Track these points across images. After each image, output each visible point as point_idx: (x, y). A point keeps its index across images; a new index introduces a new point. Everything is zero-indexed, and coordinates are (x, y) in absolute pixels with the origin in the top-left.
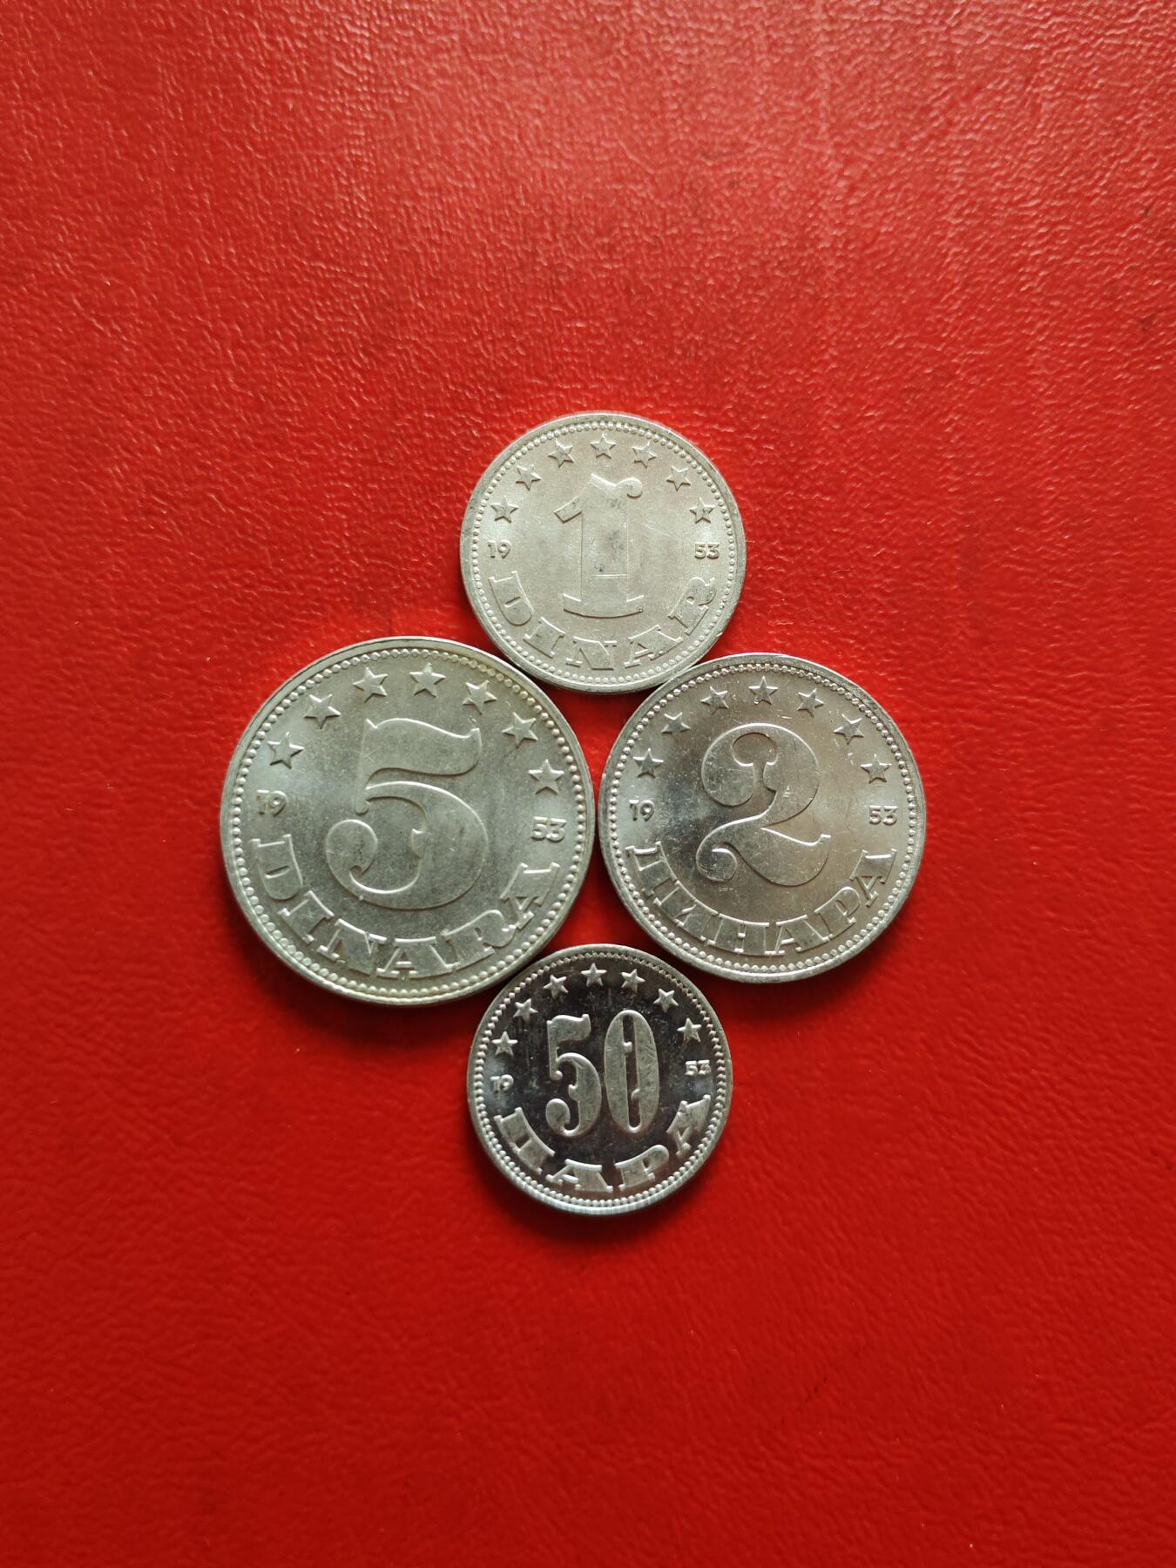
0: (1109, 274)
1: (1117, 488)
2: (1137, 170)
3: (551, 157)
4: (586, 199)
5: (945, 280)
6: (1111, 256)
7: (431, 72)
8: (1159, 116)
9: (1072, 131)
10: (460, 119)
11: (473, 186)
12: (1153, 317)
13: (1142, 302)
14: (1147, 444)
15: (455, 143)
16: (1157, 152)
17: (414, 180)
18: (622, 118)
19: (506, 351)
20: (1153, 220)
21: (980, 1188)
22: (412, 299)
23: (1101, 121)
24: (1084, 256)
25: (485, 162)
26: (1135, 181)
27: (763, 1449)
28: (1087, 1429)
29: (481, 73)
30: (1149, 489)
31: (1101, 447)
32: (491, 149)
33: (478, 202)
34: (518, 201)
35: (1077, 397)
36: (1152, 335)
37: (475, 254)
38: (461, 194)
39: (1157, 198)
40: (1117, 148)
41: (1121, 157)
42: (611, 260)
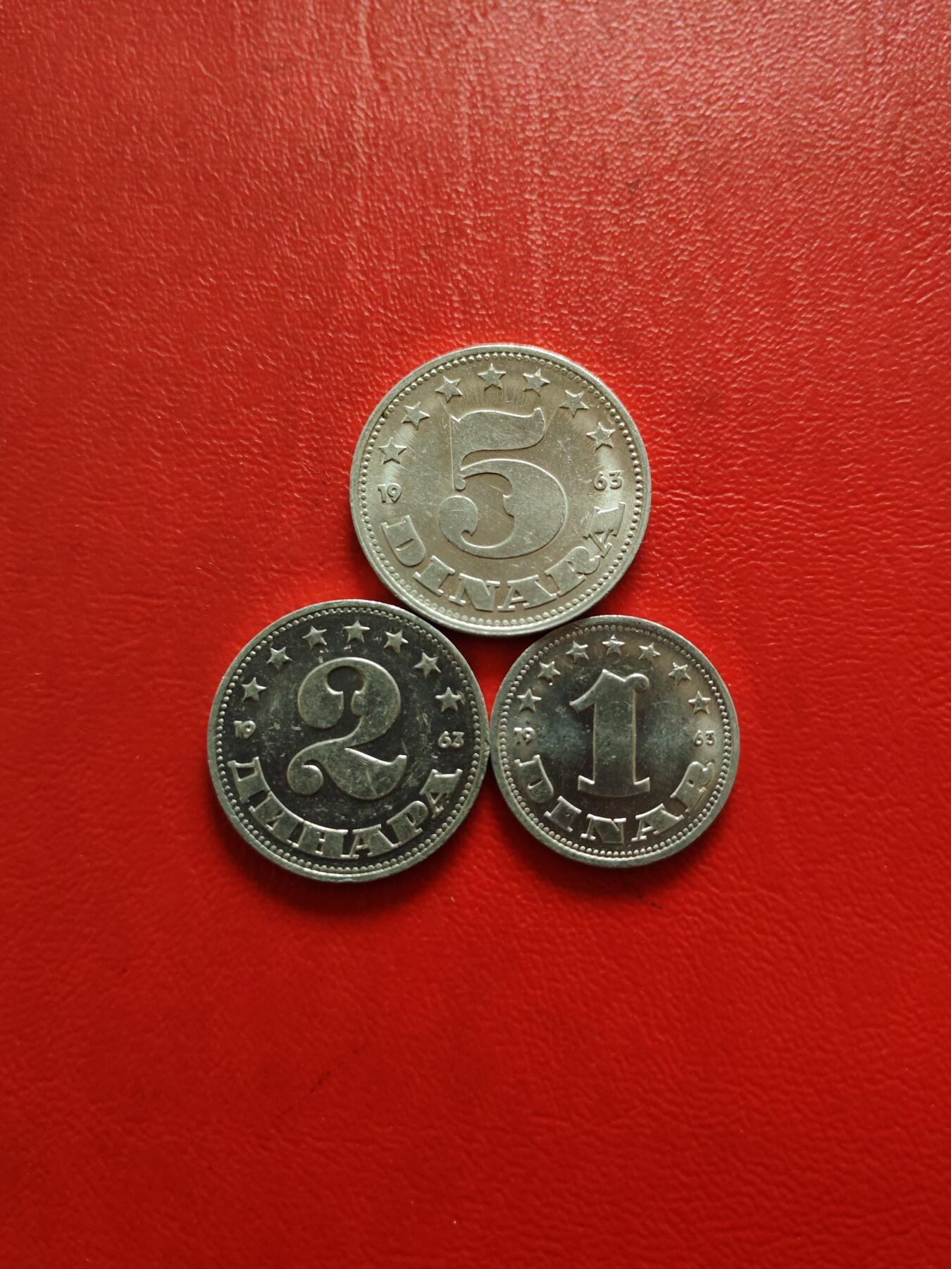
0: (602, 148)
1: (604, 320)
2: (628, 65)
3: (141, 76)
4: (168, 108)
5: (460, 158)
6: (603, 134)
7: (50, 15)
8: (649, 21)
9: (573, 37)
10: (70, 50)
11: (77, 101)
12: (639, 181)
13: (629, 169)
14: (630, 283)
15: (66, 69)
16: (646, 50)
17: (30, 98)
18: (200, 43)
19: (96, 230)
20: (641, 104)
21: (468, 911)
22: (24, 191)
23: (598, 27)
24: (579, 136)
25: (88, 82)
26: (626, 73)
27: (273, 1131)
28: (558, 1123)
29: (89, 14)
30: (632, 320)
31: (589, 287)
32: (94, 72)
33: (81, 113)
34: (112, 112)
35: (570, 247)
36: (637, 195)
37: (75, 154)
38: (68, 108)
39: (644, 87)
40: (611, 49)
41: (616, 55)
42: (185, 156)
